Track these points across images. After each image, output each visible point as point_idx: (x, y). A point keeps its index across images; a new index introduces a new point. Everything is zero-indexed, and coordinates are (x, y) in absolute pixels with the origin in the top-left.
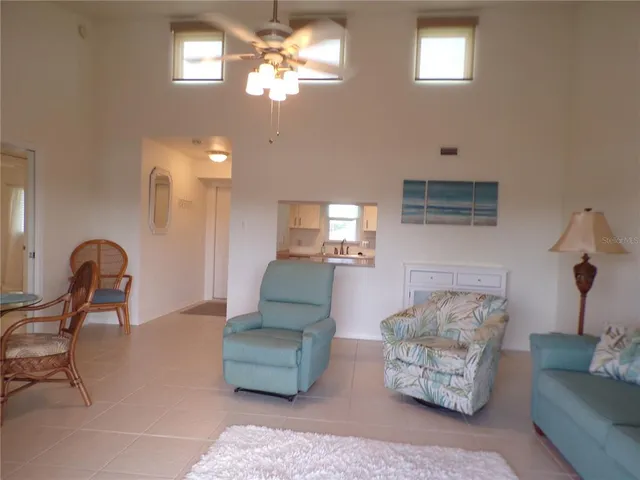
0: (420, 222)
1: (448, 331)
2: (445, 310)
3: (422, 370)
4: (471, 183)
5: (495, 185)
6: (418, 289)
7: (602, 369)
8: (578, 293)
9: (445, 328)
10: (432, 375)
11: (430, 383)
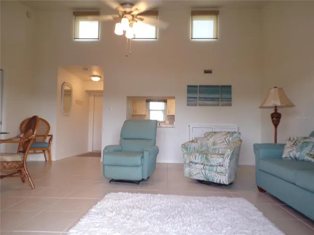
0: (196, 105)
1: (214, 149)
2: (212, 140)
3: (203, 166)
4: (218, 86)
5: (230, 86)
6: (196, 136)
7: (288, 156)
8: (273, 127)
9: (212, 148)
10: (207, 167)
11: (207, 171)
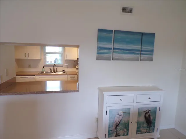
0: (108, 59)
5: (153, 35)
6: (111, 108)
